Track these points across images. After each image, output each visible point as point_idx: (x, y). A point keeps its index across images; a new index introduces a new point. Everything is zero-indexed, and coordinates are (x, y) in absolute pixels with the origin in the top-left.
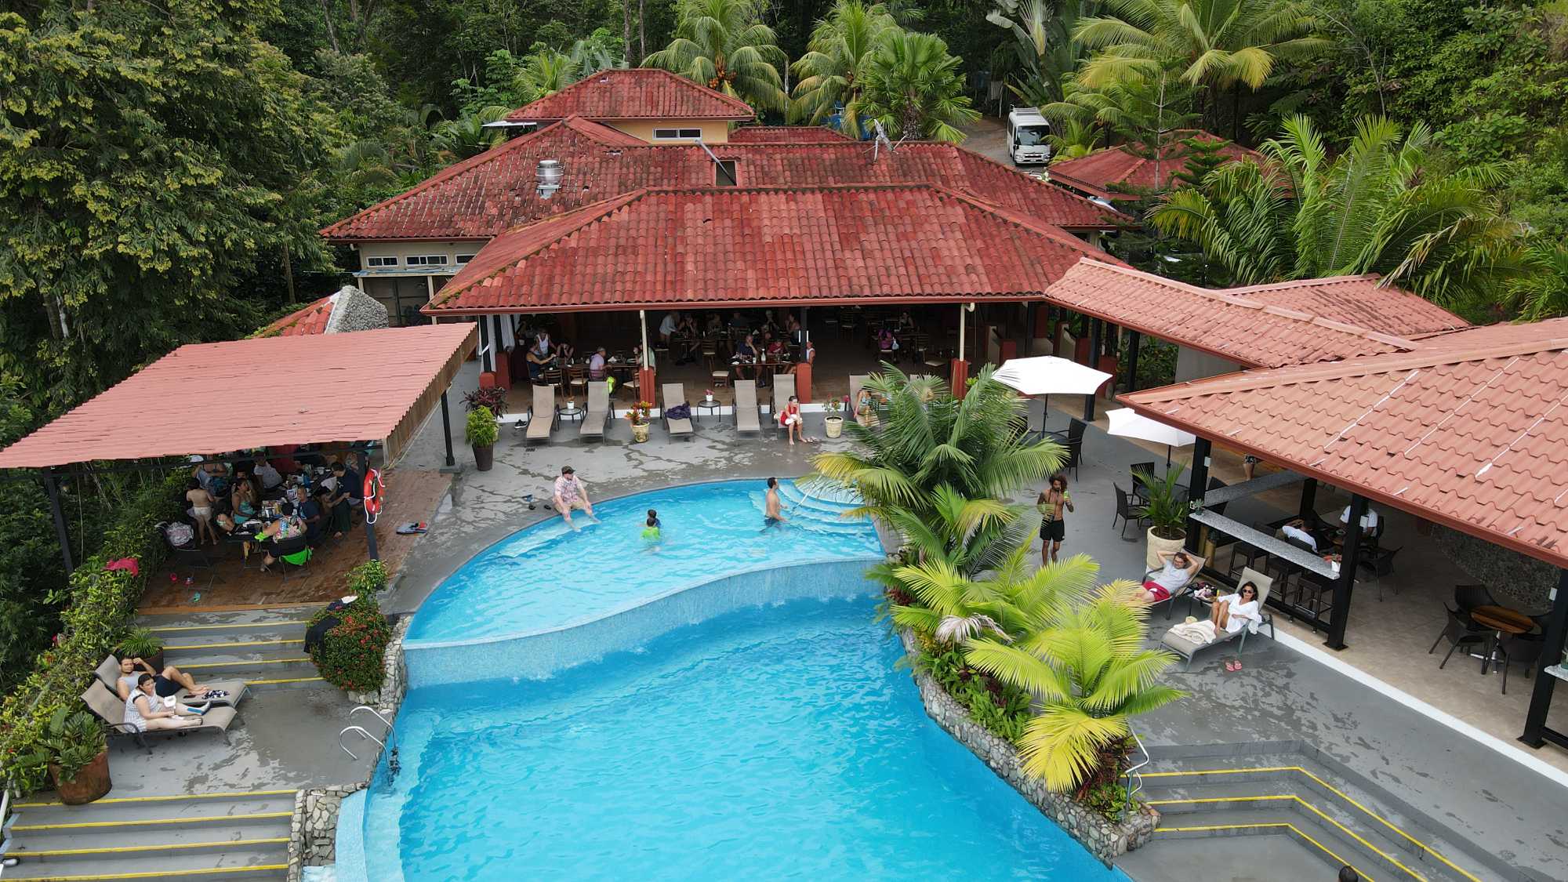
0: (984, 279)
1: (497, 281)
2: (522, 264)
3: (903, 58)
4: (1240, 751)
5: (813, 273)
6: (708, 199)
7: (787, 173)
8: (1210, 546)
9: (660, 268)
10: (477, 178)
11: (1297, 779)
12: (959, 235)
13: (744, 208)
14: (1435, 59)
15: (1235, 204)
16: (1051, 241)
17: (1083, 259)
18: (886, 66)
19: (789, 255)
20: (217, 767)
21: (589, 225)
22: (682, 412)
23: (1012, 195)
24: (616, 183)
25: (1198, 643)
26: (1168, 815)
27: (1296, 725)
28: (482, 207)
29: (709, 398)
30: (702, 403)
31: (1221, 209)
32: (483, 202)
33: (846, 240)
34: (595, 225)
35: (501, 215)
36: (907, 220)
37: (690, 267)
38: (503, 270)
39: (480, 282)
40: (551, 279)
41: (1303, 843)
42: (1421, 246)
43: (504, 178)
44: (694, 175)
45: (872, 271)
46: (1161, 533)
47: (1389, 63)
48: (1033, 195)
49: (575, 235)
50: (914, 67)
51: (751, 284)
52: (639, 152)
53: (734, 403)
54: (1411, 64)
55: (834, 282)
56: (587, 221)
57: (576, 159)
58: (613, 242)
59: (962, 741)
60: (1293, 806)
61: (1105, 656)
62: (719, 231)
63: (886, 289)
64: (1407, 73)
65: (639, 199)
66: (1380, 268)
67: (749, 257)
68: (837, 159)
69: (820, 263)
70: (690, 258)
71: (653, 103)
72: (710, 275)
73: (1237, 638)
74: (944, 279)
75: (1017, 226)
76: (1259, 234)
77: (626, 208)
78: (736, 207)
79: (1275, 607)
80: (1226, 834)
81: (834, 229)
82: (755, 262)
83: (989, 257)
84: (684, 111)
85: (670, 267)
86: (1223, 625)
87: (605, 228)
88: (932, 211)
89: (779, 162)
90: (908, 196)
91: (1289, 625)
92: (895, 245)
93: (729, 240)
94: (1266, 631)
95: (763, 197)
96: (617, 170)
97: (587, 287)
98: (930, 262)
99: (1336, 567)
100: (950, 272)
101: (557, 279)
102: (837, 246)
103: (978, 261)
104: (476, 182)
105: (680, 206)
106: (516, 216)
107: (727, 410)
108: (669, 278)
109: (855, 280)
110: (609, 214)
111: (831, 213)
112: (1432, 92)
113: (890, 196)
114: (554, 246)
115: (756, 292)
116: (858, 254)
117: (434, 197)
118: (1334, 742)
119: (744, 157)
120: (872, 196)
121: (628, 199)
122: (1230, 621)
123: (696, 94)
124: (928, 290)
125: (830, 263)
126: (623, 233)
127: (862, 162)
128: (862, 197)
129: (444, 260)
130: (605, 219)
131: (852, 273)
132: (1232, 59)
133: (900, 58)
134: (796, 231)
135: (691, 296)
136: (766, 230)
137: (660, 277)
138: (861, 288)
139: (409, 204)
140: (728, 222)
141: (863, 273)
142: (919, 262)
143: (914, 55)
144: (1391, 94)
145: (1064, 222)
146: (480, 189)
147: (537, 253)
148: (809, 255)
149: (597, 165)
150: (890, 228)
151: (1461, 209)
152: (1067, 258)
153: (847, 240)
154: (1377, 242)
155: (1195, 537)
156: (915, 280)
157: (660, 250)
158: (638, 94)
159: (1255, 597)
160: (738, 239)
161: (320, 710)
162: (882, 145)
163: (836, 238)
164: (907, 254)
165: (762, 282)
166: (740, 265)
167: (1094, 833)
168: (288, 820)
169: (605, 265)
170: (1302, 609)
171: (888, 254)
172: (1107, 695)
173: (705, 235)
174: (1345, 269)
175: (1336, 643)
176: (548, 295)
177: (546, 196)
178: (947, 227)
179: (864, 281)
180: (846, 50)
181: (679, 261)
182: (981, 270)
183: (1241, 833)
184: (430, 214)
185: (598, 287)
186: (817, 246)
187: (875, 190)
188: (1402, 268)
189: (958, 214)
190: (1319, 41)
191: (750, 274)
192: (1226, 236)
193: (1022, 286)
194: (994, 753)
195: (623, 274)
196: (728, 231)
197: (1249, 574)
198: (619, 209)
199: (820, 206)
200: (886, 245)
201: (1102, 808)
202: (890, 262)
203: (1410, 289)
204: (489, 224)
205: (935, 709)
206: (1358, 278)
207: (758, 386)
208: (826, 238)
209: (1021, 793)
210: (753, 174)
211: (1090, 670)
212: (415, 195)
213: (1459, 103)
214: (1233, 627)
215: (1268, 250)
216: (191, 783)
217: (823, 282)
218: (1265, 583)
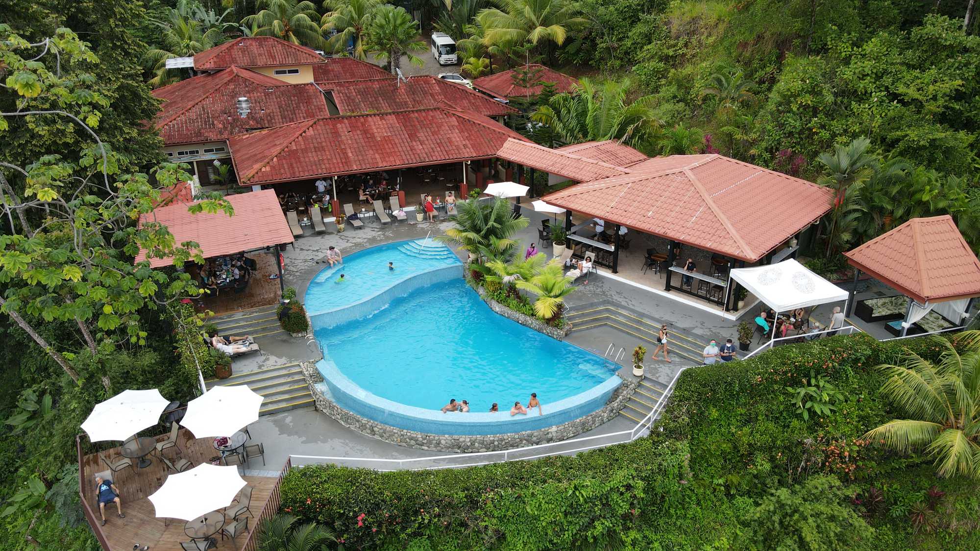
0: (472, 150)
1: (268, 169)
2: (275, 159)
4: (592, 305)
5: (402, 154)
6: (346, 121)
8: (573, 246)
9: (337, 156)
10: (203, 108)
11: (608, 310)
12: (457, 131)
13: (363, 125)
14: (630, 34)
15: (563, 111)
16: (494, 131)
17: (509, 139)
18: (381, 27)
19: (390, 146)
20: (264, 362)
21: (298, 138)
25: (575, 277)
26: (575, 325)
27: (606, 296)
28: (213, 124)
29: (363, 210)
30: (361, 212)
31: (558, 113)
32: (213, 122)
33: (410, 136)
34: (300, 138)
35: (225, 128)
36: (434, 126)
37: (350, 155)
38: (268, 163)
39: (261, 169)
40: (291, 165)
41: (612, 327)
42: (630, 129)
43: (218, 107)
45: (426, 150)
46: (557, 244)
47: (613, 34)
49: (293, 143)
51: (379, 160)
52: (282, 89)
53: (374, 211)
54: (621, 36)
55: (413, 157)
56: (296, 136)
57: (252, 95)
58: (312, 146)
59: (508, 318)
60: (608, 318)
61: (553, 281)
62: (356, 137)
63: (434, 158)
64: (620, 40)
65: (315, 123)
66: (618, 137)
67: (374, 148)
69: (404, 149)
70: (349, 151)
72: (360, 158)
73: (586, 274)
74: (457, 152)
75: (479, 124)
76: (573, 123)
77: (311, 128)
78: (360, 125)
79: (597, 263)
80: (591, 328)
81: (405, 132)
82: (377, 150)
83: (471, 139)
84: (290, 61)
85: (342, 156)
86: (582, 271)
87: (305, 139)
88: (443, 121)
90: (431, 113)
91: (601, 268)
92: (433, 138)
93: (362, 141)
94: (594, 271)
95: (370, 119)
96: (275, 100)
97: (310, 168)
98: (449, 145)
99: (613, 247)
100: (458, 148)
101: (295, 165)
102: (409, 140)
103: (468, 142)
104: (204, 110)
105: (334, 126)
106: (233, 128)
107: (371, 214)
108: (343, 161)
109: (421, 156)
110: (305, 132)
111: (401, 124)
112: (630, 48)
113: (424, 114)
114: (286, 149)
115: (383, 164)
116: (419, 143)
117: (186, 120)
118: (616, 298)
119: (335, 89)
120: (416, 115)
121: (311, 124)
122: (584, 269)
123: (294, 50)
124: (451, 157)
125: (409, 149)
126: (314, 141)
127: (392, 88)
128: (412, 115)
129: (197, 152)
130: (304, 134)
131: (419, 152)
132: (549, 31)
133: (388, 22)
134: (389, 134)
135: (355, 168)
136: (376, 134)
137: (339, 161)
138: (424, 158)
139: (174, 126)
140: (359, 132)
141: (423, 151)
142: (445, 145)
143: (395, 20)
144: (615, 49)
146: (208, 114)
147: (280, 153)
148: (398, 145)
149: (264, 97)
150: (428, 129)
151: (642, 115)
152: (502, 140)
153: (412, 136)
154: (615, 129)
155: (569, 244)
156: (445, 153)
157: (334, 148)
158: (263, 52)
159: (590, 261)
160: (366, 140)
163: (407, 136)
164: (439, 141)
165: (383, 159)
166: (371, 152)
167: (556, 333)
168: (301, 373)
169: (312, 157)
170: (604, 262)
171: (430, 141)
172: (556, 291)
173: (351, 139)
174: (607, 137)
175: (615, 271)
176: (294, 173)
177: (244, 116)
178: (452, 127)
179: (425, 156)
180: (354, 15)
181: (345, 154)
182: (470, 146)
183: (595, 327)
184: (187, 129)
185: (314, 167)
186: (401, 141)
187: (417, 111)
188: (624, 137)
189: (454, 121)
190: (583, 20)
191: (377, 156)
192: (561, 125)
193: (486, 152)
194: (521, 318)
195: (323, 160)
196: (360, 136)
197: (588, 254)
198: (308, 129)
199: (396, 121)
200: (429, 138)
201: (557, 326)
202: (433, 146)
203: (628, 144)
204: (221, 133)
205: (497, 309)
206: (610, 141)
207: (384, 203)
208: (403, 137)
209: (530, 327)
210: (342, 98)
211: (550, 286)
212: (175, 119)
213: (640, 55)
214: (585, 271)
215: (577, 130)
216: (260, 367)
217: (409, 157)
218: (593, 255)
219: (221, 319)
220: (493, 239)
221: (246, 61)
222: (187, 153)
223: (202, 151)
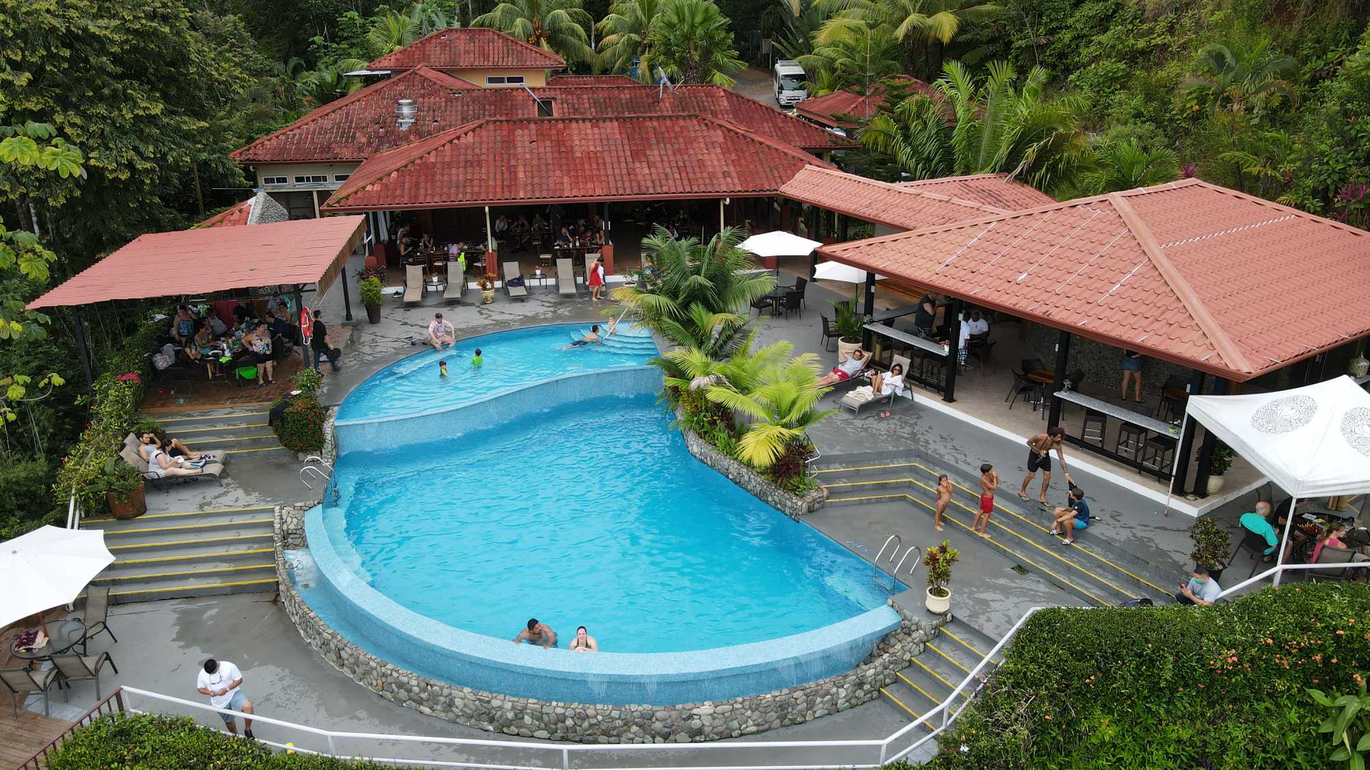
0: (736, 181)
1: (377, 187)
2: (394, 175)
3: (684, 19)
4: (881, 456)
5: (611, 179)
6: (533, 126)
7: (593, 109)
8: (878, 348)
9: (499, 176)
10: (347, 114)
11: (913, 470)
12: (718, 150)
13: (560, 133)
15: (915, 126)
16: (786, 154)
17: (807, 166)
18: (670, 26)
19: (594, 166)
20: (216, 497)
21: (444, 146)
22: (519, 282)
23: (765, 124)
24: (459, 118)
25: (863, 401)
26: (832, 493)
27: (917, 441)
28: (354, 137)
29: (538, 272)
30: (533, 276)
31: (905, 128)
32: (355, 133)
33: (635, 155)
34: (448, 146)
35: (369, 144)
36: (681, 140)
37: (521, 175)
38: (381, 179)
39: (364, 188)
40: (417, 185)
41: (914, 504)
42: (1031, 152)
43: (369, 115)
44: (520, 112)
45: (654, 176)
46: (847, 340)
47: (1040, 23)
48: (781, 125)
49: (433, 153)
50: (693, 26)
51: (567, 186)
52: (475, 94)
53: (556, 276)
54: (1054, 25)
55: (627, 184)
56: (443, 142)
57: (426, 99)
58: (462, 158)
59: (712, 466)
60: (910, 486)
62: (542, 150)
63: (665, 189)
64: (1052, 32)
65: (480, 126)
66: (1006, 168)
67: (564, 167)
68: (631, 98)
69: (617, 172)
70: (521, 169)
71: (485, 56)
72: (536, 180)
73: (889, 397)
74: (707, 181)
75: (761, 143)
76: (931, 147)
77: (471, 134)
78: (554, 132)
79: (914, 379)
80: (869, 502)
81: (627, 147)
82: (569, 171)
83: (741, 165)
84: (510, 62)
85: (506, 176)
86: (879, 390)
87: (455, 148)
88: (699, 134)
89: (586, 101)
90: (681, 122)
91: (923, 391)
92: (672, 158)
93: (549, 155)
94: (908, 395)
95: (574, 125)
96: (460, 108)
97: (445, 190)
98: (697, 170)
99: (947, 349)
100: (712, 176)
101: (422, 185)
102: (630, 159)
103: (732, 168)
104: (347, 118)
105: (511, 132)
106: (381, 143)
107: (551, 281)
108: (506, 183)
109: (642, 183)
110: (458, 138)
111: (625, 136)
112: (1069, 46)
113: (668, 123)
114: (418, 161)
115: (571, 192)
116: (645, 165)
117: (315, 130)
118: (936, 447)
119: (558, 97)
120: (655, 123)
121: (472, 127)
122: (884, 387)
123: (519, 48)
124: (696, 189)
125: (624, 171)
126: (469, 151)
127: (651, 100)
128: (648, 123)
129: (325, 179)
130: (455, 141)
131: (640, 178)
132: (930, 21)
133: (682, 20)
134: (599, 149)
135: (523, 195)
136: (576, 148)
137: (499, 182)
138: (647, 188)
139: (295, 135)
140: (548, 143)
141: (648, 177)
142: (689, 170)
143: (693, 16)
144: (1042, 47)
145: (803, 144)
146: (351, 123)
147: (406, 166)
148: (609, 166)
149: (443, 104)
150: (669, 146)
151: (1055, 125)
152: (796, 165)
153: (637, 155)
154: (1003, 151)
155: (868, 340)
156: (686, 182)
157: (499, 163)
158: (472, 48)
159: (900, 373)
160: (556, 155)
161: (280, 466)
162: (665, 87)
163: (628, 153)
164: (681, 164)
165: (575, 184)
166: (558, 173)
167: (789, 504)
168: (270, 525)
169: (457, 175)
170: (930, 380)
171: (666, 165)
173: (531, 153)
174: (986, 170)
175: (949, 399)
176: (416, 197)
177: (404, 128)
178: (710, 145)
179: (649, 184)
180: (639, 13)
181: (513, 171)
182: (734, 175)
183: (878, 501)
184: (312, 142)
185: (453, 190)
186: (615, 159)
187: (658, 118)
188: (1019, 169)
189: (718, 136)
190: (994, 7)
191: (566, 179)
192: (908, 149)
193: (763, 185)
194: (731, 469)
195: (472, 181)
196: (548, 149)
198: (466, 134)
199: (617, 131)
200: (665, 158)
201: (794, 490)
202: (668, 170)
203: (1027, 182)
204: (360, 149)
205: (695, 449)
206: (993, 175)
207: (574, 265)
208: (621, 153)
209: (746, 489)
210: (566, 110)
211: (785, 404)
212: (299, 128)
214: (886, 391)
215: (937, 158)
216: (201, 506)
217: (619, 184)
219: (189, 415)
220: (697, 311)
221: (443, 60)
222: (308, 179)
223: (331, 178)
